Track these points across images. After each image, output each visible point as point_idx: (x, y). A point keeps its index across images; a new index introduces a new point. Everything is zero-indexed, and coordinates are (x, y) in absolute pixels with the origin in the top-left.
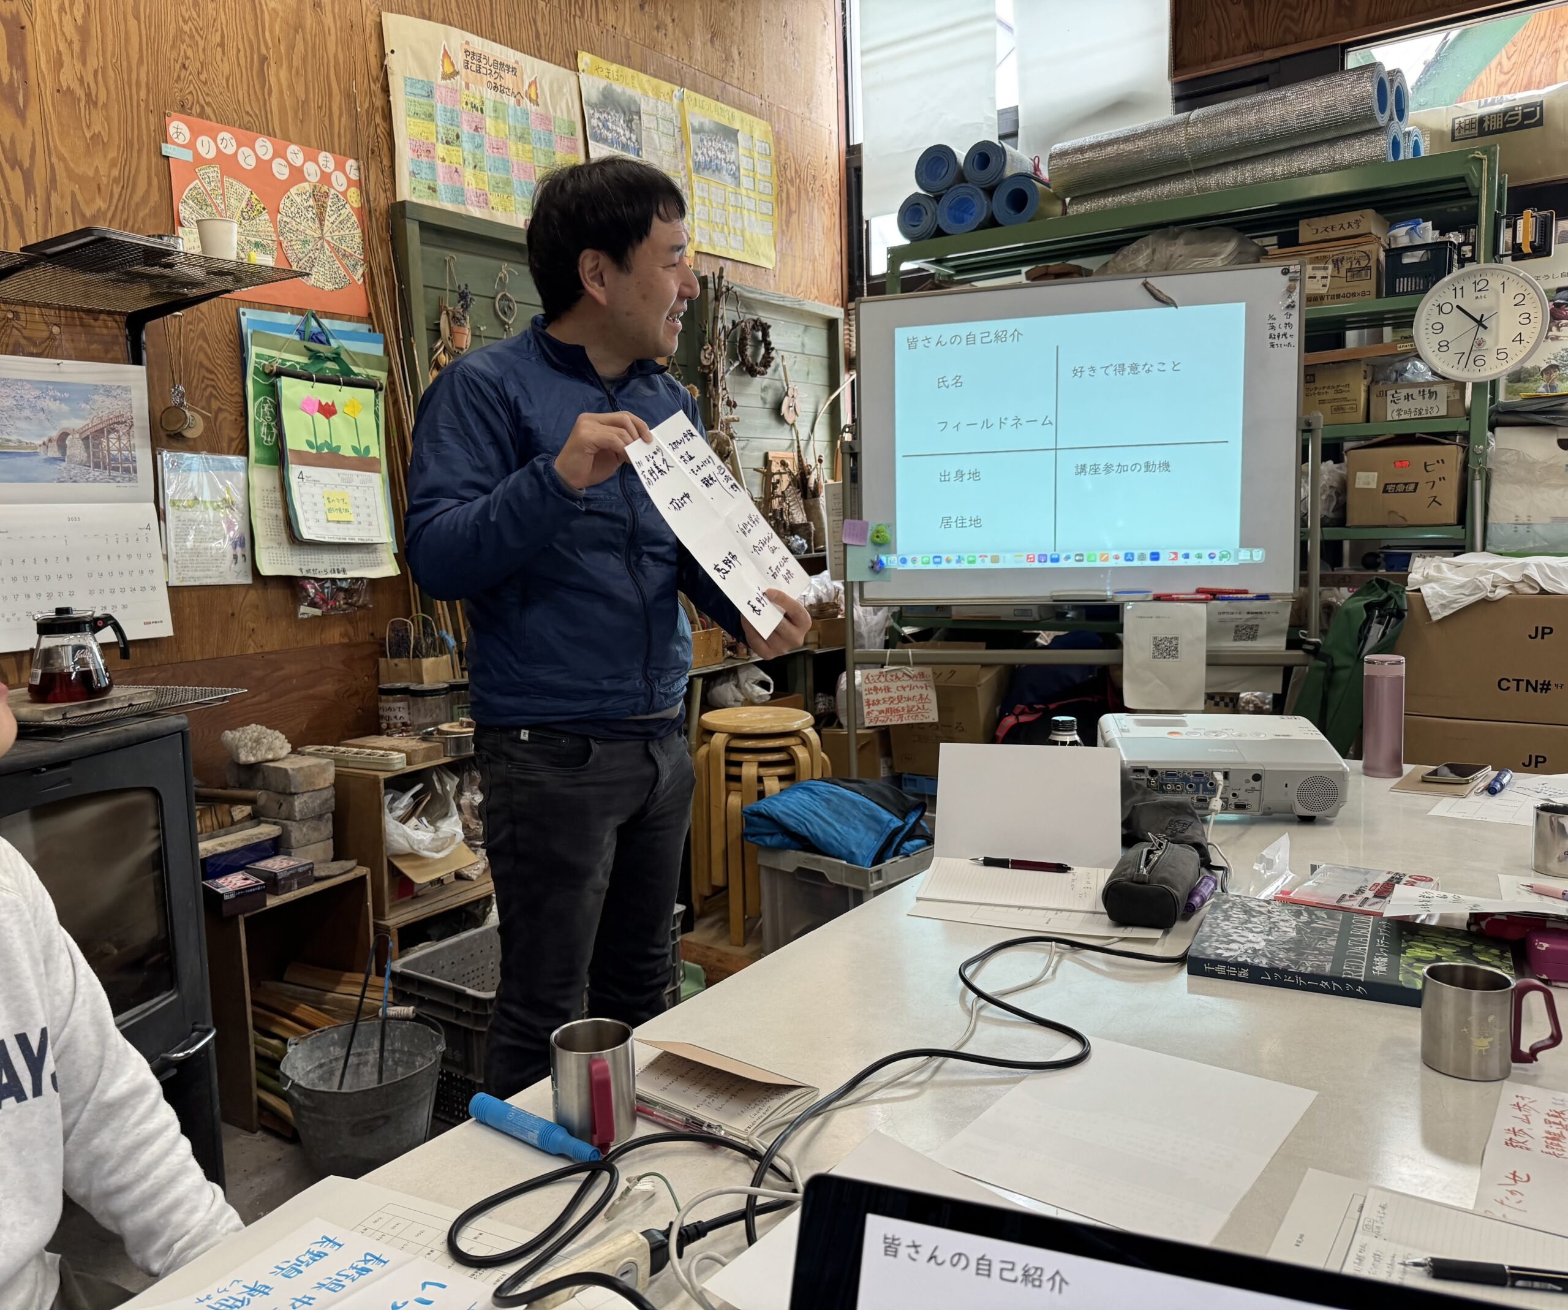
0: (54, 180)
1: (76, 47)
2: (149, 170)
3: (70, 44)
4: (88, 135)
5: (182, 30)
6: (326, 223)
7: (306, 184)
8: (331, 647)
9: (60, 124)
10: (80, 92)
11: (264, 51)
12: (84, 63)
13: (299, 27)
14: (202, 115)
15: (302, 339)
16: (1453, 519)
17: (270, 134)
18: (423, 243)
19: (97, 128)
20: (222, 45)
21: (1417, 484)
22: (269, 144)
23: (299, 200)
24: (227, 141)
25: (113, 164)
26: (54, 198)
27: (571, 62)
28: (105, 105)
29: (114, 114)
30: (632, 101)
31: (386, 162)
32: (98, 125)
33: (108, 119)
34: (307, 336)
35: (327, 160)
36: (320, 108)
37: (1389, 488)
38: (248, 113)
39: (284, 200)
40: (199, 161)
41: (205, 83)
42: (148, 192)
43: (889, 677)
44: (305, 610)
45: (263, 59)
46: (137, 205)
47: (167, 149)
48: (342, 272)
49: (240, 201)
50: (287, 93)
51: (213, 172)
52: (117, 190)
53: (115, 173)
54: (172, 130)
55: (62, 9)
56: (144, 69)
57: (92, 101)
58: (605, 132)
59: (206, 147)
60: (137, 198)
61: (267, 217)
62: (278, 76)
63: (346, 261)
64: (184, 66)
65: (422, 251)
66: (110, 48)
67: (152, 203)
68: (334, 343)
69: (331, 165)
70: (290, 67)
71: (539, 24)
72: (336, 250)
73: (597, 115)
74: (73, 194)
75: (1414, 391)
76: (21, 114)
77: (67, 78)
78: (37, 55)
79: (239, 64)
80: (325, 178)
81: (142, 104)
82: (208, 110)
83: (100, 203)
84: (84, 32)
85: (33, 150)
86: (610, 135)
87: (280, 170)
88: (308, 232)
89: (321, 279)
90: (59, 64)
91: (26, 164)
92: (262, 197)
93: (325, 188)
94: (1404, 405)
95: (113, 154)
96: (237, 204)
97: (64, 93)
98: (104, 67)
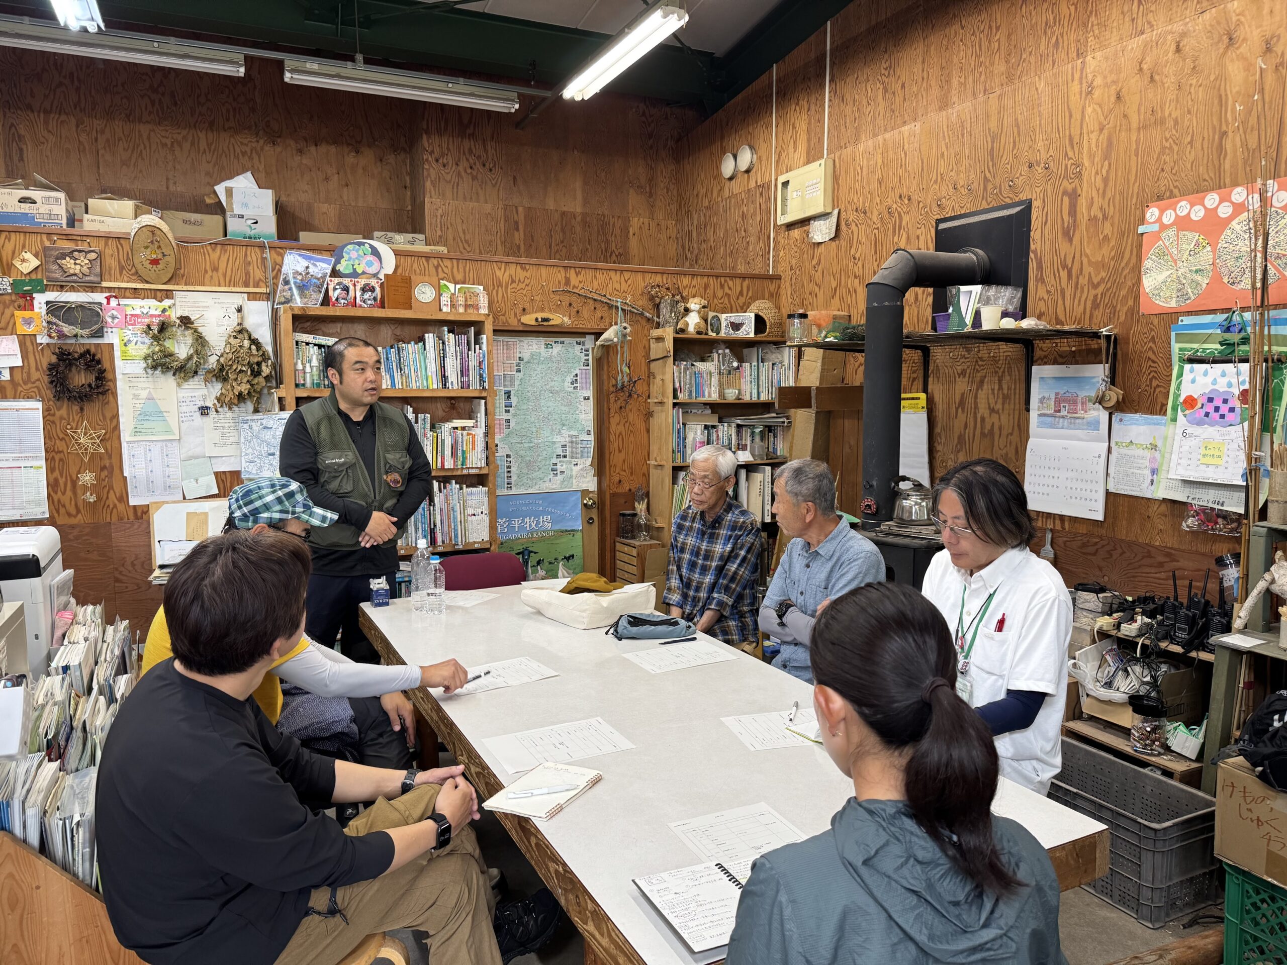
1: (1101, 191)
2: (1132, 246)
3: (1098, 191)
4: (1101, 237)
5: (1164, 148)
9: (1088, 237)
11: (1224, 128)
12: (1104, 197)
14: (1172, 196)
19: (1105, 232)
20: (1191, 143)
22: (1216, 196)
23: (1238, 228)
24: (1183, 207)
26: (1081, 278)
28: (1112, 217)
29: (1116, 220)
33: (1112, 225)
34: (1226, 328)
38: (1205, 180)
39: (1228, 232)
40: (1164, 227)
41: (1175, 174)
42: (1130, 259)
45: (1223, 134)
47: (1141, 229)
49: (1189, 244)
50: (1240, 150)
51: (1172, 232)
52: (1112, 263)
53: (1113, 253)
54: (1148, 215)
55: (1097, 173)
56: (1137, 184)
57: (1105, 218)
59: (1169, 217)
60: (1123, 265)
61: (1209, 248)
62: (1234, 140)
63: (1277, 262)
64: (1163, 170)
66: (1119, 182)
67: (1131, 265)
70: (1246, 130)
74: (1090, 273)
76: (1070, 241)
77: (1095, 211)
78: (1082, 204)
79: (1203, 148)
80: (1267, 201)
81: (1133, 207)
82: (1176, 191)
83: (1103, 274)
84: (1106, 180)
85: (1074, 257)
87: (1225, 211)
88: (1243, 249)
90: (1091, 205)
91: (1070, 266)
92: (1206, 235)
95: (1113, 243)
96: (1187, 247)
97: (1093, 220)
98: (1114, 197)
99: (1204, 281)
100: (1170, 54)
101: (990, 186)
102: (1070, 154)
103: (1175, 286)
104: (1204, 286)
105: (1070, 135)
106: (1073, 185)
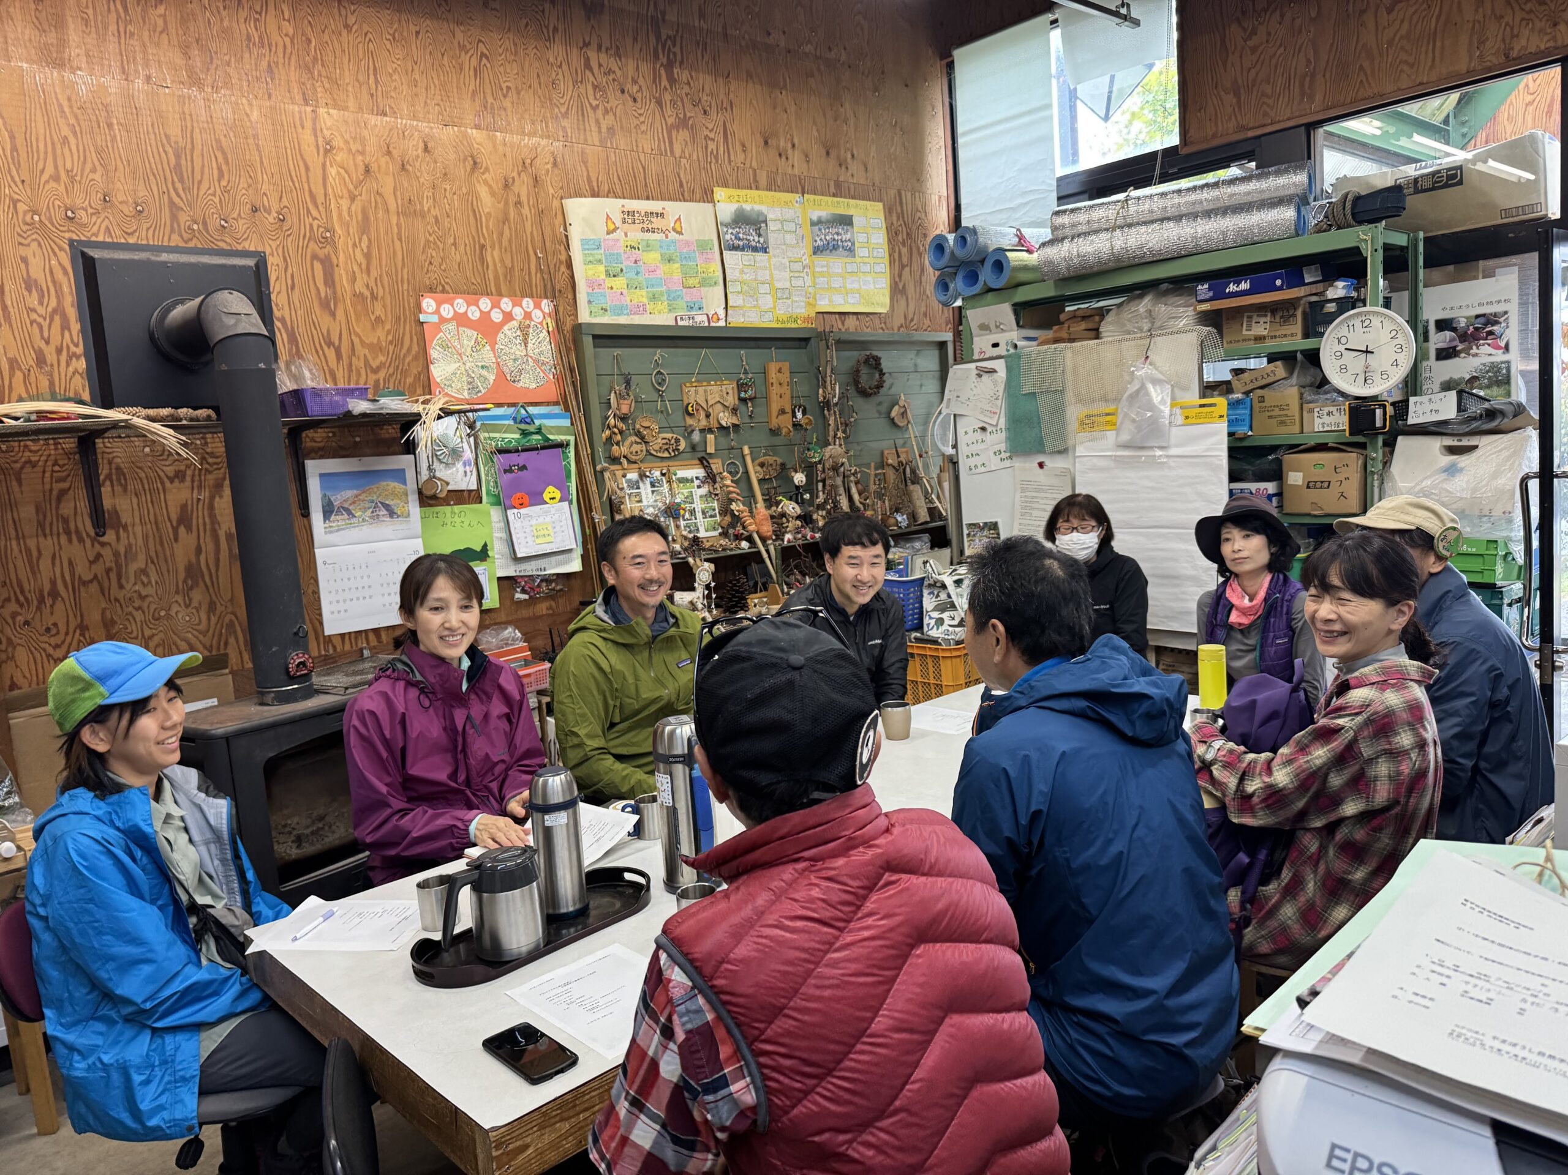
0: (353, 350)
1: (364, 266)
2: (411, 332)
3: (360, 265)
4: (373, 318)
5: (428, 241)
6: (530, 345)
7: (515, 324)
8: (540, 617)
9: (356, 314)
10: (367, 294)
11: (482, 241)
12: (369, 275)
13: (506, 220)
14: (443, 291)
15: (515, 422)
17: (488, 294)
18: (595, 347)
19: (377, 313)
20: (455, 244)
21: (1329, 483)
22: (488, 301)
23: (509, 333)
24: (460, 305)
25: (389, 332)
26: (354, 359)
27: (707, 196)
28: (383, 298)
29: (388, 302)
30: (760, 213)
31: (570, 296)
32: (379, 311)
33: (384, 306)
34: (518, 420)
35: (528, 303)
36: (522, 270)
37: (1311, 484)
38: (473, 284)
39: (501, 336)
40: (443, 320)
41: (444, 271)
42: (411, 346)
44: (519, 596)
45: (482, 247)
46: (405, 356)
47: (422, 318)
48: (542, 375)
49: (470, 341)
50: (499, 265)
51: (452, 326)
52: (391, 348)
53: (390, 338)
54: (424, 304)
55: (355, 245)
56: (405, 271)
57: (374, 297)
58: (736, 242)
59: (447, 311)
60: (404, 350)
61: (488, 347)
62: (493, 256)
63: (543, 367)
64: (431, 263)
65: (595, 353)
66: (384, 263)
67: (414, 353)
68: (537, 422)
69: (532, 305)
70: (501, 249)
71: (682, 176)
72: (536, 361)
73: (730, 231)
75: (1333, 409)
76: (333, 315)
77: (359, 287)
78: (341, 276)
79: (466, 254)
80: (528, 315)
81: (406, 293)
82: (447, 288)
83: (382, 358)
84: (368, 256)
85: (341, 335)
86: (741, 243)
87: (496, 316)
88: (517, 353)
89: (528, 382)
90: (353, 280)
91: (337, 343)
92: (485, 335)
93: (528, 322)
94: (1325, 419)
95: (388, 327)
96: (468, 343)
97: (358, 296)
98: (381, 276)
99: (492, 378)
100: (420, 151)
101: (183, 218)
102: (315, 213)
103: (465, 378)
104: (492, 382)
105: (310, 191)
106: (326, 251)
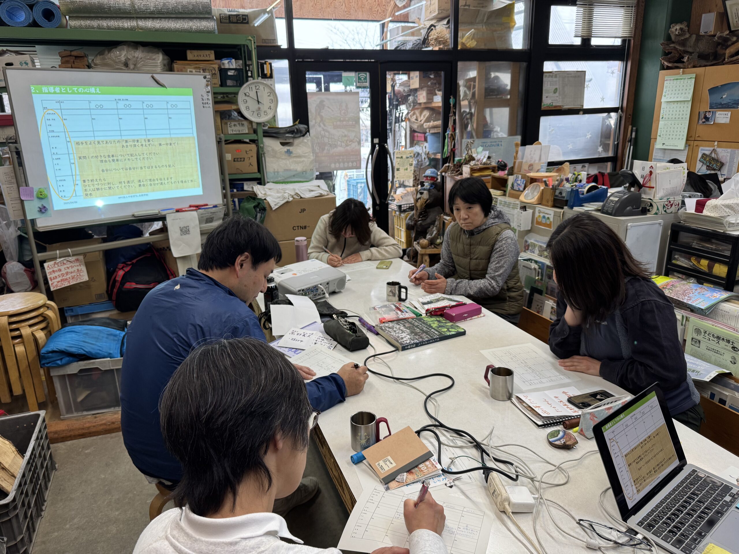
16: (256, 171)
21: (244, 158)
37: (236, 160)
43: (59, 264)
75: (236, 123)
94: (233, 128)
